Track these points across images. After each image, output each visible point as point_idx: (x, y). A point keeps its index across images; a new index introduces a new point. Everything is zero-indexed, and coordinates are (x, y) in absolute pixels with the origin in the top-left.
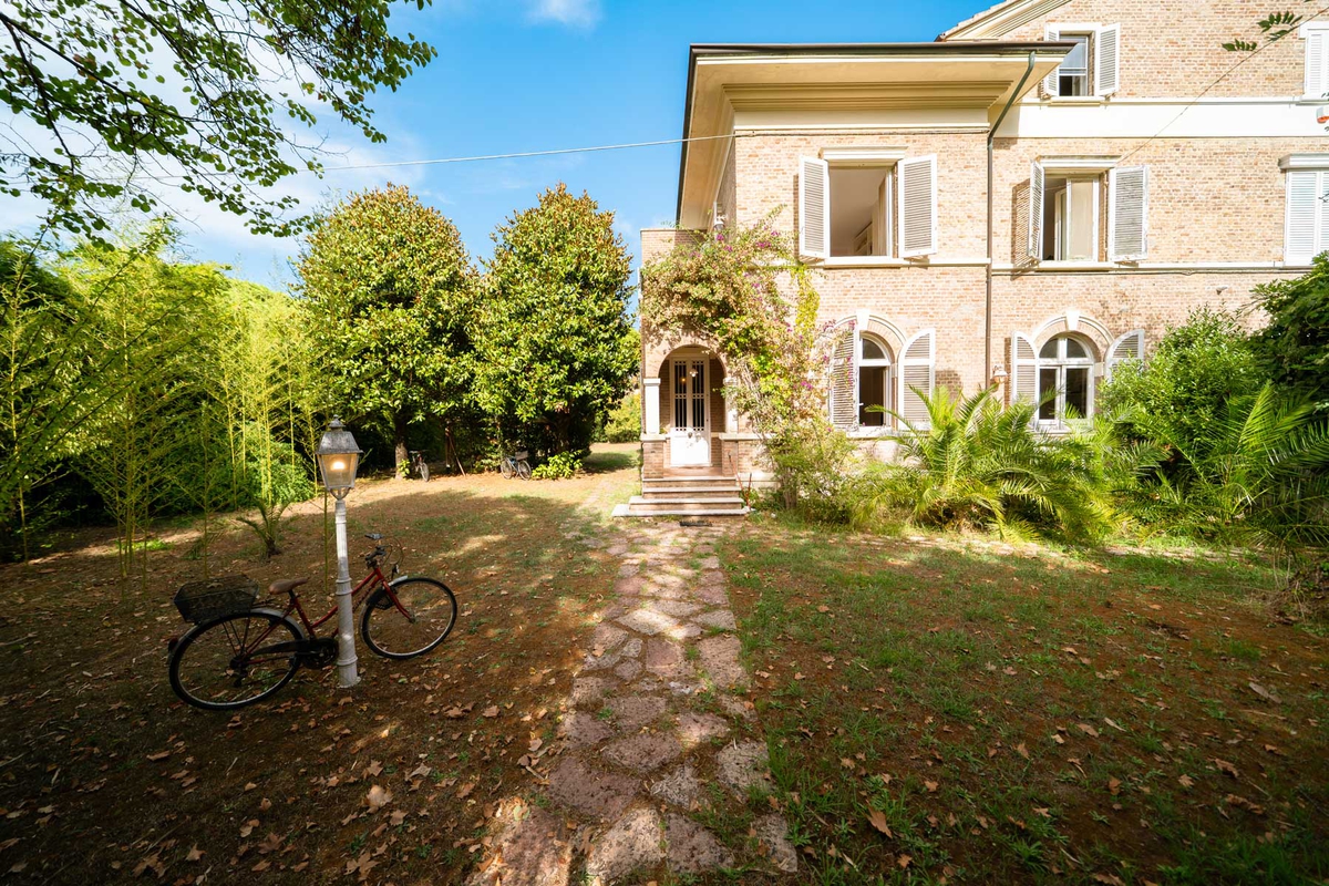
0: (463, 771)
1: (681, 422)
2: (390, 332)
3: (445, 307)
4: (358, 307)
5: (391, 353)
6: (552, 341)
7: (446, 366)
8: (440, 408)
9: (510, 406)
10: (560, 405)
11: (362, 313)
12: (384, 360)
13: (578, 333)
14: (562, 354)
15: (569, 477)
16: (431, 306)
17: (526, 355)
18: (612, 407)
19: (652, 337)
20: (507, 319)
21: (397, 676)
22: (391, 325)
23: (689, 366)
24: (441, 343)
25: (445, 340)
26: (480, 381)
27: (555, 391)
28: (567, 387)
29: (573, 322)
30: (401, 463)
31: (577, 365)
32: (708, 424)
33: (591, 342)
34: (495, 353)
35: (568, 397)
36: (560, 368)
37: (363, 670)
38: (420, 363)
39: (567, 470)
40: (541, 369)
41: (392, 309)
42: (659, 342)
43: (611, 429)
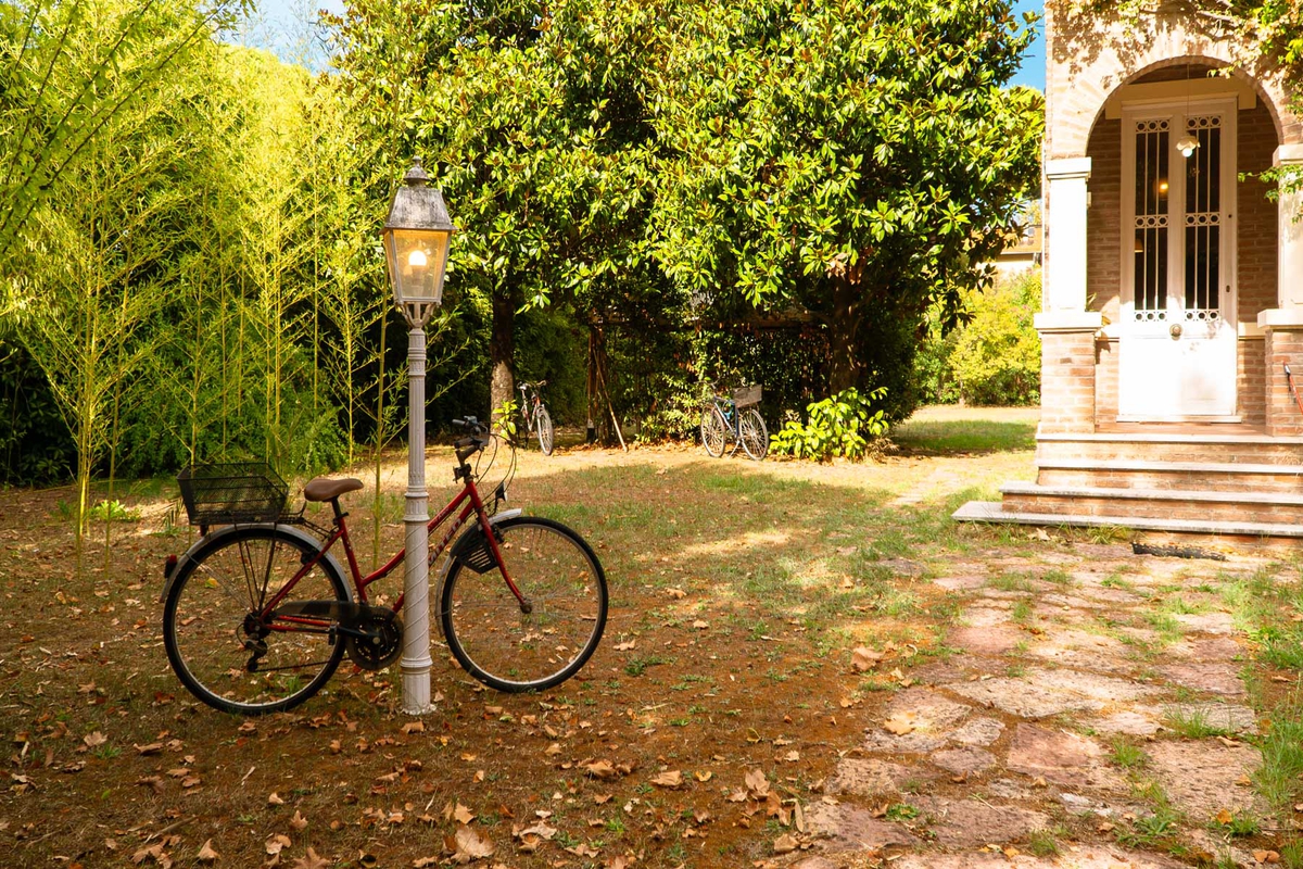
0: (614, 844)
1: (1149, 290)
2: (492, 98)
3: (599, 38)
4: (437, 52)
5: (491, 148)
6: (825, 94)
7: (596, 174)
8: (580, 276)
9: (726, 267)
10: (841, 259)
11: (443, 63)
12: (478, 162)
13: (890, 67)
14: (847, 128)
15: (858, 456)
16: (571, 37)
17: (766, 134)
18: (970, 280)
19: (1073, 44)
20: (726, 52)
21: (497, 709)
22: (494, 83)
23: (1177, 128)
24: (587, 123)
25: (595, 115)
26: (666, 206)
27: (828, 225)
28: (857, 214)
29: (875, 43)
30: (501, 408)
31: (881, 153)
32: (1228, 299)
33: (920, 92)
34: (697, 138)
35: (861, 238)
36: (840, 163)
37: (439, 697)
38: (544, 173)
39: (852, 438)
40: (798, 168)
41: (496, 47)
42: (1091, 58)
43: (970, 365)
